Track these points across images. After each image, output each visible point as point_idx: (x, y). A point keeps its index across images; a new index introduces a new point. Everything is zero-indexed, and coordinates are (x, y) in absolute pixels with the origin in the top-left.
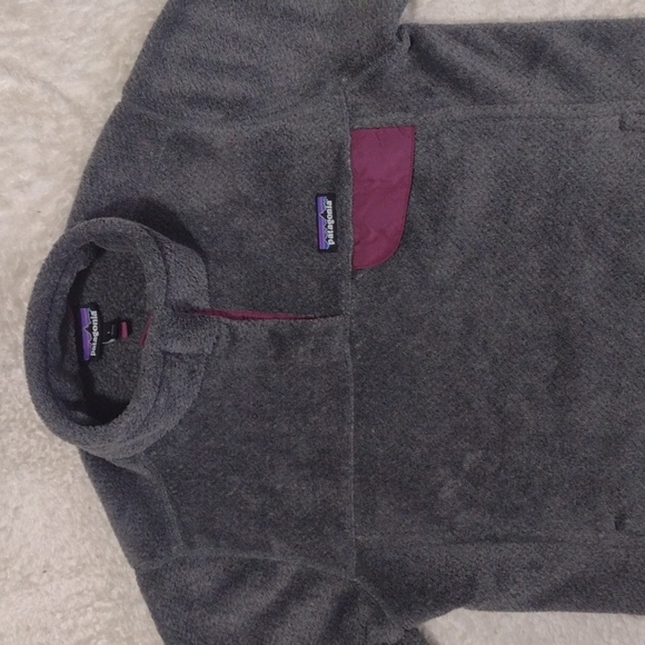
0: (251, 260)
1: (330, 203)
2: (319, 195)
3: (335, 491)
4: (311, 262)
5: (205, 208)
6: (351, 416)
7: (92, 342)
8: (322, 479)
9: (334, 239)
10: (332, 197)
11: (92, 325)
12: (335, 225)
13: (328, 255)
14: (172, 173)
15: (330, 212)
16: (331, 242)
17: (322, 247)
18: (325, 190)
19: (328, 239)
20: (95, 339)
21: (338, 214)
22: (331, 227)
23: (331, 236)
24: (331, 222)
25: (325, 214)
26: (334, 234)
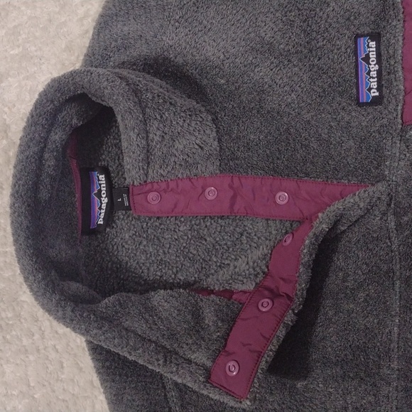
0: (273, 118)
1: (373, 44)
2: (358, 36)
3: (371, 398)
4: (347, 118)
5: (222, 57)
6: (396, 306)
7: (100, 208)
8: (355, 382)
9: (378, 89)
10: (376, 37)
11: (100, 191)
12: (379, 72)
13: (370, 110)
14: (186, 21)
15: (373, 56)
16: (374, 93)
17: (363, 99)
18: (367, 30)
19: (370, 89)
20: (104, 206)
21: (384, 58)
22: (374, 74)
23: (374, 85)
24: (374, 67)
25: (367, 59)
26: (379, 82)
